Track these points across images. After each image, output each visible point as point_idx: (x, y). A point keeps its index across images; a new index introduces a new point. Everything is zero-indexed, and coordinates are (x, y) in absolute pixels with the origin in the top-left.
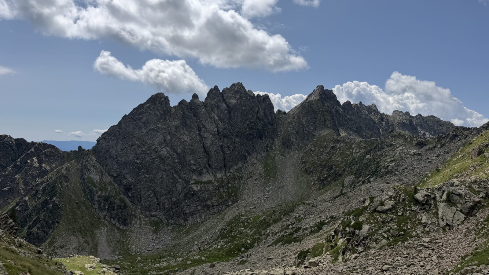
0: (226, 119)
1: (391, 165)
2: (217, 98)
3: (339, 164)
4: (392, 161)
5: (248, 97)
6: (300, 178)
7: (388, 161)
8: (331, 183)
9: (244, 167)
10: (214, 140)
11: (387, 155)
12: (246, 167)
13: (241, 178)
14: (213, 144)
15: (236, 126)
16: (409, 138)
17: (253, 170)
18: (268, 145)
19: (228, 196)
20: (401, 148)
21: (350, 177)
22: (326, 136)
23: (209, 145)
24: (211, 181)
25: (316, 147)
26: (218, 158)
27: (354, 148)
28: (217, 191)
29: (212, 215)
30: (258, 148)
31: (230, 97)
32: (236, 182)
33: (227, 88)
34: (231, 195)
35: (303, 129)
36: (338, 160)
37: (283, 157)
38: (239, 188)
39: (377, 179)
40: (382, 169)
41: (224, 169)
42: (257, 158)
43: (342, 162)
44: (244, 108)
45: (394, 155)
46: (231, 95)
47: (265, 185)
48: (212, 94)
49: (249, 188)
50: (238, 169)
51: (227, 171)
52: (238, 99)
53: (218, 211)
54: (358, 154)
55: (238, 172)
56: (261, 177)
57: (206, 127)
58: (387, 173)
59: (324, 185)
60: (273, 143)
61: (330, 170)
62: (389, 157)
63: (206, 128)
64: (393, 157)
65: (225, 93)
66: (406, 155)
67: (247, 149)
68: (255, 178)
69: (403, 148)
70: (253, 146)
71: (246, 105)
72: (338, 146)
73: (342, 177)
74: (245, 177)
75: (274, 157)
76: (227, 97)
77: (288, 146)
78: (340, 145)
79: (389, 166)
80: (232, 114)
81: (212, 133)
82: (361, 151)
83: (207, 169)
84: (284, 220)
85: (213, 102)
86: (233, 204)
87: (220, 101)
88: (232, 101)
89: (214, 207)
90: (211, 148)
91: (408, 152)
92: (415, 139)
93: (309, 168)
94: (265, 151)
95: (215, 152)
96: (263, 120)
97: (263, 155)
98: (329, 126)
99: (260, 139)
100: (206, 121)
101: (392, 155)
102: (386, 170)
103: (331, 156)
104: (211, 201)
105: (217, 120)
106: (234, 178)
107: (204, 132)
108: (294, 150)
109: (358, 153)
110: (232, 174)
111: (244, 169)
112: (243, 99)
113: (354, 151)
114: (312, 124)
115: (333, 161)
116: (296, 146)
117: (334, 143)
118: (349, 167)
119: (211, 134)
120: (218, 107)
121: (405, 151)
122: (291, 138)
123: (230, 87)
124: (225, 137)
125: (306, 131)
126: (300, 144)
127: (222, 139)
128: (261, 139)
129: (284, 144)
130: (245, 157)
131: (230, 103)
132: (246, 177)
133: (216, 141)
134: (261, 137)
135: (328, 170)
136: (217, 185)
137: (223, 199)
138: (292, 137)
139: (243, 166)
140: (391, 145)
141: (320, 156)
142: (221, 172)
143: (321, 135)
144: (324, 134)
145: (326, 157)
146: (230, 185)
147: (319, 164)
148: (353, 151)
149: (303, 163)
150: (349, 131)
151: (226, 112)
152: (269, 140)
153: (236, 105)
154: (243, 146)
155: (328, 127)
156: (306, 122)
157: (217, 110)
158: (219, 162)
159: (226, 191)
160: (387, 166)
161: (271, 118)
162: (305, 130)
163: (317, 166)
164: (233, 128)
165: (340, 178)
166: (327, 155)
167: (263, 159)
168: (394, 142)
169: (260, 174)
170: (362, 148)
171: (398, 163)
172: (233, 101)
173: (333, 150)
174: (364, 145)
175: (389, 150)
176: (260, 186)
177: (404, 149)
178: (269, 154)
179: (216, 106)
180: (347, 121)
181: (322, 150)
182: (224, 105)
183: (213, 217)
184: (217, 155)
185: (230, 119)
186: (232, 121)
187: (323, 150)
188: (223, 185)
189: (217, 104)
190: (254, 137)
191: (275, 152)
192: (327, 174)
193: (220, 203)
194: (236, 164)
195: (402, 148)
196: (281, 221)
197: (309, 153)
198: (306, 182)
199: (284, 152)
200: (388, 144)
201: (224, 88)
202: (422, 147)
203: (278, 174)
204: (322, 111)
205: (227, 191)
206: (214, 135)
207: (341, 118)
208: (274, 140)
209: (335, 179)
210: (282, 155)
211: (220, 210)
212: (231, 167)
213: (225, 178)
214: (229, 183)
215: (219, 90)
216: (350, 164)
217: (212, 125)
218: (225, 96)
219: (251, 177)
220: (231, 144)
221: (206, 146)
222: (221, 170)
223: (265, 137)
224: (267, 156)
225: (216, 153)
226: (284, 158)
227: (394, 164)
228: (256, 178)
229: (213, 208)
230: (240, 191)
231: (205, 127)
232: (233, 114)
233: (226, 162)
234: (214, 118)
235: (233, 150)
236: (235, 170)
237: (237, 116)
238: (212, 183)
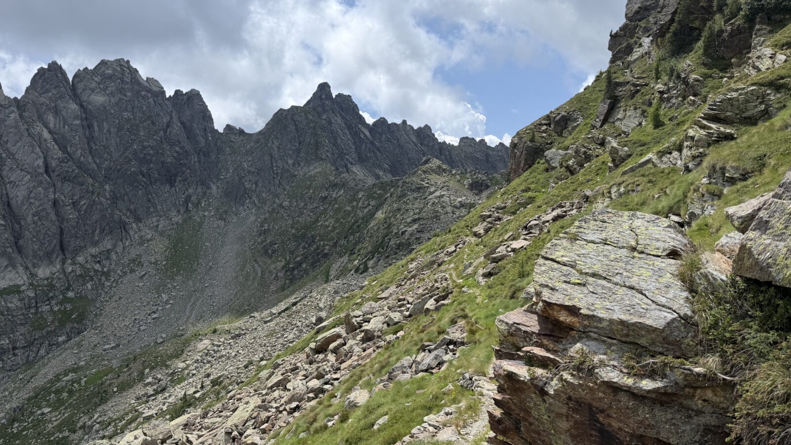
0: (77, 138)
1: (410, 229)
2: (54, 92)
3: (327, 233)
4: (414, 221)
5: (143, 93)
6: (248, 266)
7: (406, 222)
8: (307, 274)
9: (119, 249)
10: (34, 187)
11: (408, 210)
12: (124, 248)
13: (107, 275)
14: (29, 198)
15: (105, 156)
16: (459, 174)
17: (140, 256)
18: (189, 197)
19: (59, 322)
20: (437, 194)
21: (341, 260)
22: (315, 176)
23: (20, 198)
24: (19, 286)
25: (293, 200)
26: (43, 231)
27: (361, 199)
28: (33, 311)
29: (10, 371)
30: (162, 205)
31: (90, 89)
32: (89, 286)
33: (86, 68)
34: (70, 317)
35: (272, 163)
36: (327, 223)
37: (222, 223)
38: (94, 301)
39: (380, 262)
40: (392, 240)
41: (61, 257)
42: (157, 226)
43: (334, 228)
44: (126, 115)
45: (422, 209)
46: (94, 85)
47: (159, 289)
48: (41, 81)
49: (120, 298)
50: (100, 253)
51: (70, 261)
52: (112, 94)
53: (27, 360)
54: (366, 210)
55: (99, 262)
56: (158, 270)
57: (16, 156)
58: (398, 249)
59: (292, 281)
60: (205, 193)
61: (309, 246)
62: (412, 213)
63: (16, 160)
64: (419, 213)
65: (81, 81)
66: (444, 207)
67: (132, 207)
68: (139, 273)
69: (442, 193)
70: (149, 201)
71: (133, 109)
72: (334, 196)
73: (329, 259)
74: (115, 272)
75: (200, 225)
76: (84, 90)
77: (237, 200)
78: (337, 193)
79: (406, 231)
80: (96, 128)
81: (30, 170)
82: (371, 203)
83: (10, 259)
84: (150, 380)
85: (42, 100)
86: (69, 338)
87: (61, 97)
88: (95, 97)
89: (17, 351)
90: (25, 207)
91: (450, 201)
92: (468, 175)
93: (272, 243)
94: (182, 211)
95: (34, 216)
96: (180, 143)
97: (175, 219)
98: (324, 157)
99: (168, 186)
100: (18, 142)
101: (417, 208)
102: (398, 242)
103: (318, 218)
104: (9, 338)
105: (45, 140)
106: (84, 277)
107: (10, 169)
108: (250, 207)
109: (366, 207)
110: (82, 266)
111: (117, 253)
112: (125, 95)
113: (360, 204)
114: (291, 152)
115: (319, 226)
116: (255, 198)
117: (327, 190)
118: (345, 238)
119: (29, 173)
120: (56, 112)
121: (446, 199)
122: (246, 181)
123: (96, 68)
124: (65, 179)
125: (277, 166)
126: (264, 195)
127: (59, 184)
128: (172, 185)
129: (227, 194)
130: (123, 226)
131: (89, 103)
132: (119, 272)
133: (40, 189)
134: (171, 181)
135: (307, 246)
136: (33, 295)
137: (43, 329)
138: (250, 181)
139: (115, 246)
140: (418, 189)
141: (297, 218)
142: (51, 263)
143: (307, 176)
144: (313, 172)
145: (309, 218)
146: (70, 294)
147: (293, 234)
148: (358, 204)
149: (260, 235)
150: (377, 171)
151: (78, 122)
152: (194, 186)
153: (105, 107)
154: (123, 200)
155: (322, 159)
156: (279, 148)
157: (55, 118)
158: (44, 239)
159: (56, 309)
160: (403, 233)
161: (206, 140)
162: (274, 164)
163: (289, 239)
164: (98, 161)
165: (325, 262)
166: (311, 214)
167: (172, 229)
168: (428, 183)
169: (156, 263)
170: (373, 198)
171: (423, 224)
172: (99, 99)
173: (324, 204)
174: (379, 192)
175: (414, 197)
176: (149, 292)
177: (444, 195)
178: (190, 218)
179: (49, 109)
180: (374, 152)
181: (303, 204)
182: (73, 106)
183: (9, 377)
184: (39, 223)
185: (90, 139)
186: (96, 145)
187: (306, 205)
188: (51, 294)
189: (53, 105)
190: (153, 180)
191: (206, 214)
192: (302, 255)
193: (35, 340)
194: (95, 244)
195: (439, 195)
196: (140, 385)
197: (278, 213)
198: (260, 274)
199: (226, 212)
200: (413, 187)
201: (79, 70)
202: (481, 191)
203: (201, 261)
204: (314, 128)
205: (59, 310)
206: (34, 174)
207: (363, 147)
208: (209, 188)
209: (314, 265)
210: (221, 219)
211: (31, 358)
212: (78, 251)
213: (59, 279)
214: (68, 289)
215: (63, 73)
216: (349, 230)
217: (33, 152)
218: (80, 86)
219: (132, 271)
220: (81, 198)
221: (13, 202)
222: (49, 258)
223: (184, 181)
224: (185, 221)
225: (36, 218)
226: (225, 226)
227: (416, 226)
228: (143, 273)
229: (15, 355)
230: (95, 306)
231: (14, 158)
232: (99, 128)
233: (67, 239)
234: (40, 135)
235: (88, 210)
236: (89, 258)
237: (109, 131)
238: (19, 292)
